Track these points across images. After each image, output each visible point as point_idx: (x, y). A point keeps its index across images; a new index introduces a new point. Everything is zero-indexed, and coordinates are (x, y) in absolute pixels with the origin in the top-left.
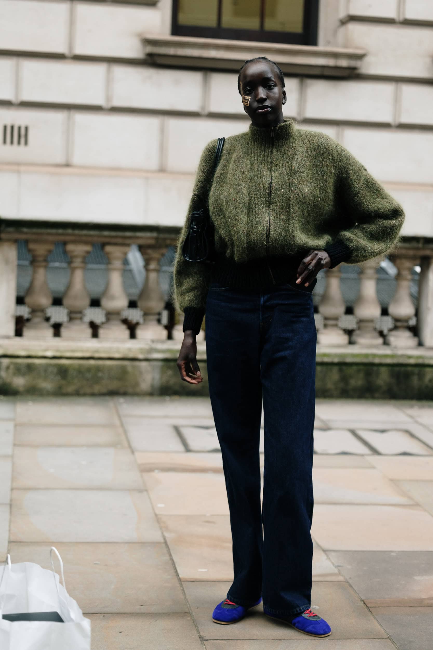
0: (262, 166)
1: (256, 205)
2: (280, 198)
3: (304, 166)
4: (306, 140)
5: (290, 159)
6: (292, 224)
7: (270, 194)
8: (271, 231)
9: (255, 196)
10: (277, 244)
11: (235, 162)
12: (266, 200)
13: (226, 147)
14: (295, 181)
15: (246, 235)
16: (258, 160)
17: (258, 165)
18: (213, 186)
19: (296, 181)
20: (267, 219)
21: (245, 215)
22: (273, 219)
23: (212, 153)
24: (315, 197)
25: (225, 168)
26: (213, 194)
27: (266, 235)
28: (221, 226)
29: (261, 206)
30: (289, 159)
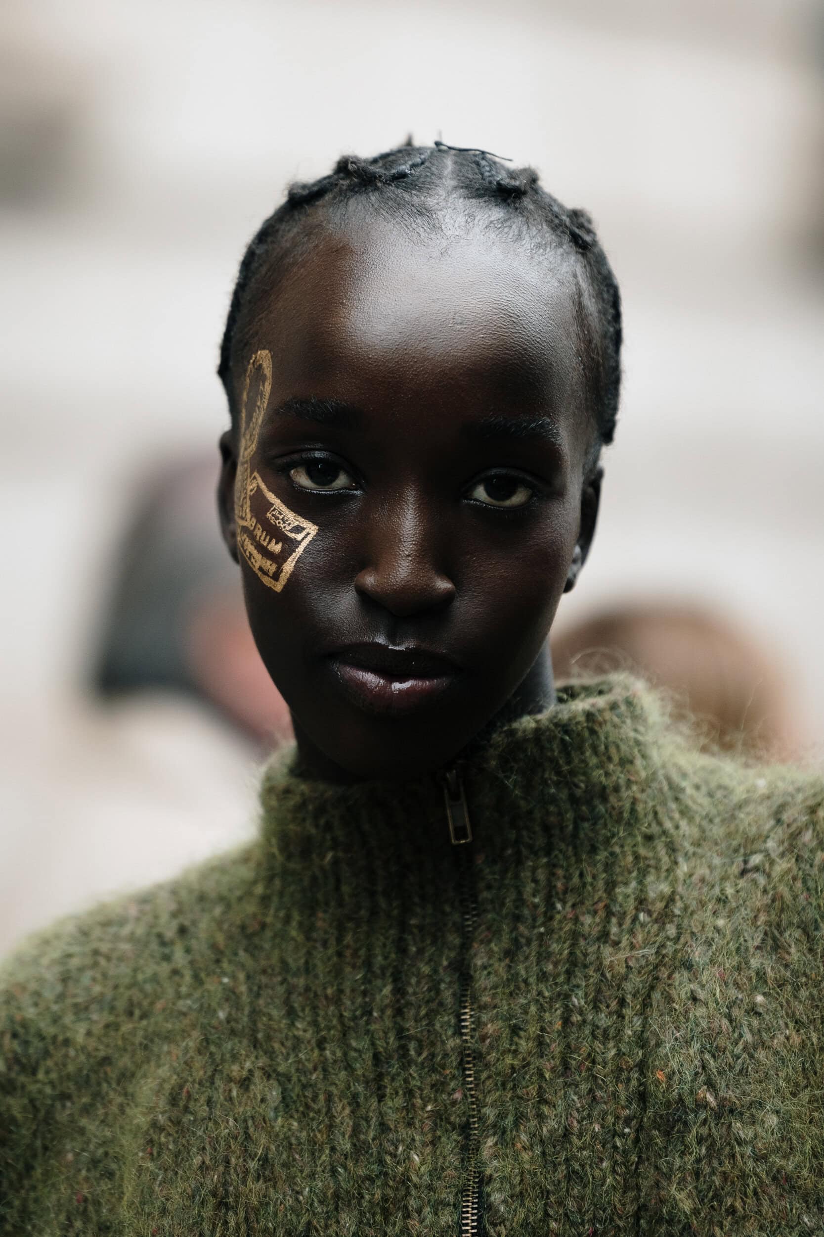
3: (751, 1056)
4: (771, 844)
5: (622, 1003)
17: (354, 1101)
30: (614, 1004)
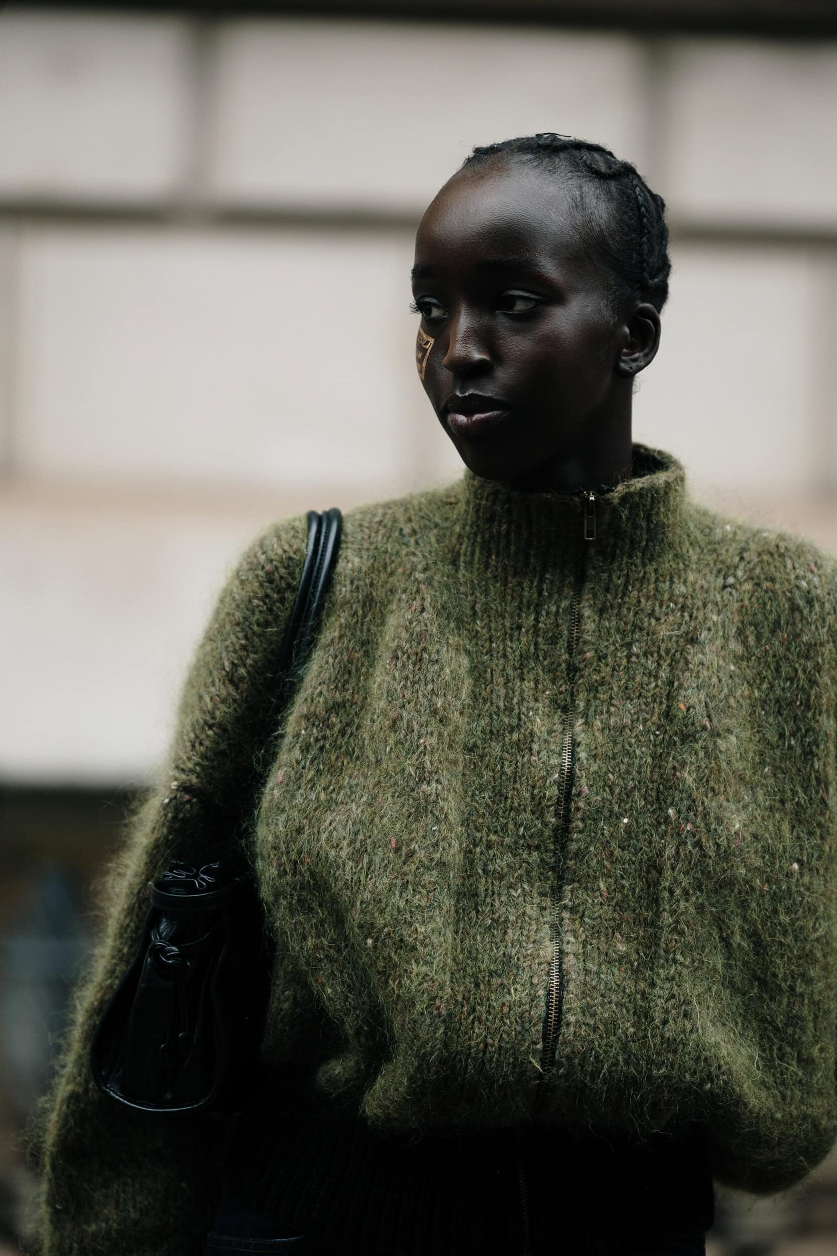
0: (529, 684)
1: (497, 883)
2: (612, 854)
6: (667, 985)
7: (562, 833)
8: (569, 1010)
9: (493, 837)
10: (594, 1075)
11: (397, 658)
12: (542, 860)
13: (350, 565)
14: (686, 775)
15: (444, 1021)
16: (505, 656)
18: (284, 757)
19: (689, 778)
20: (549, 950)
21: (446, 924)
22: (576, 955)
23: (279, 591)
24: (773, 855)
25: (350, 676)
26: (285, 797)
27: (540, 1027)
28: (320, 960)
29: (519, 891)
